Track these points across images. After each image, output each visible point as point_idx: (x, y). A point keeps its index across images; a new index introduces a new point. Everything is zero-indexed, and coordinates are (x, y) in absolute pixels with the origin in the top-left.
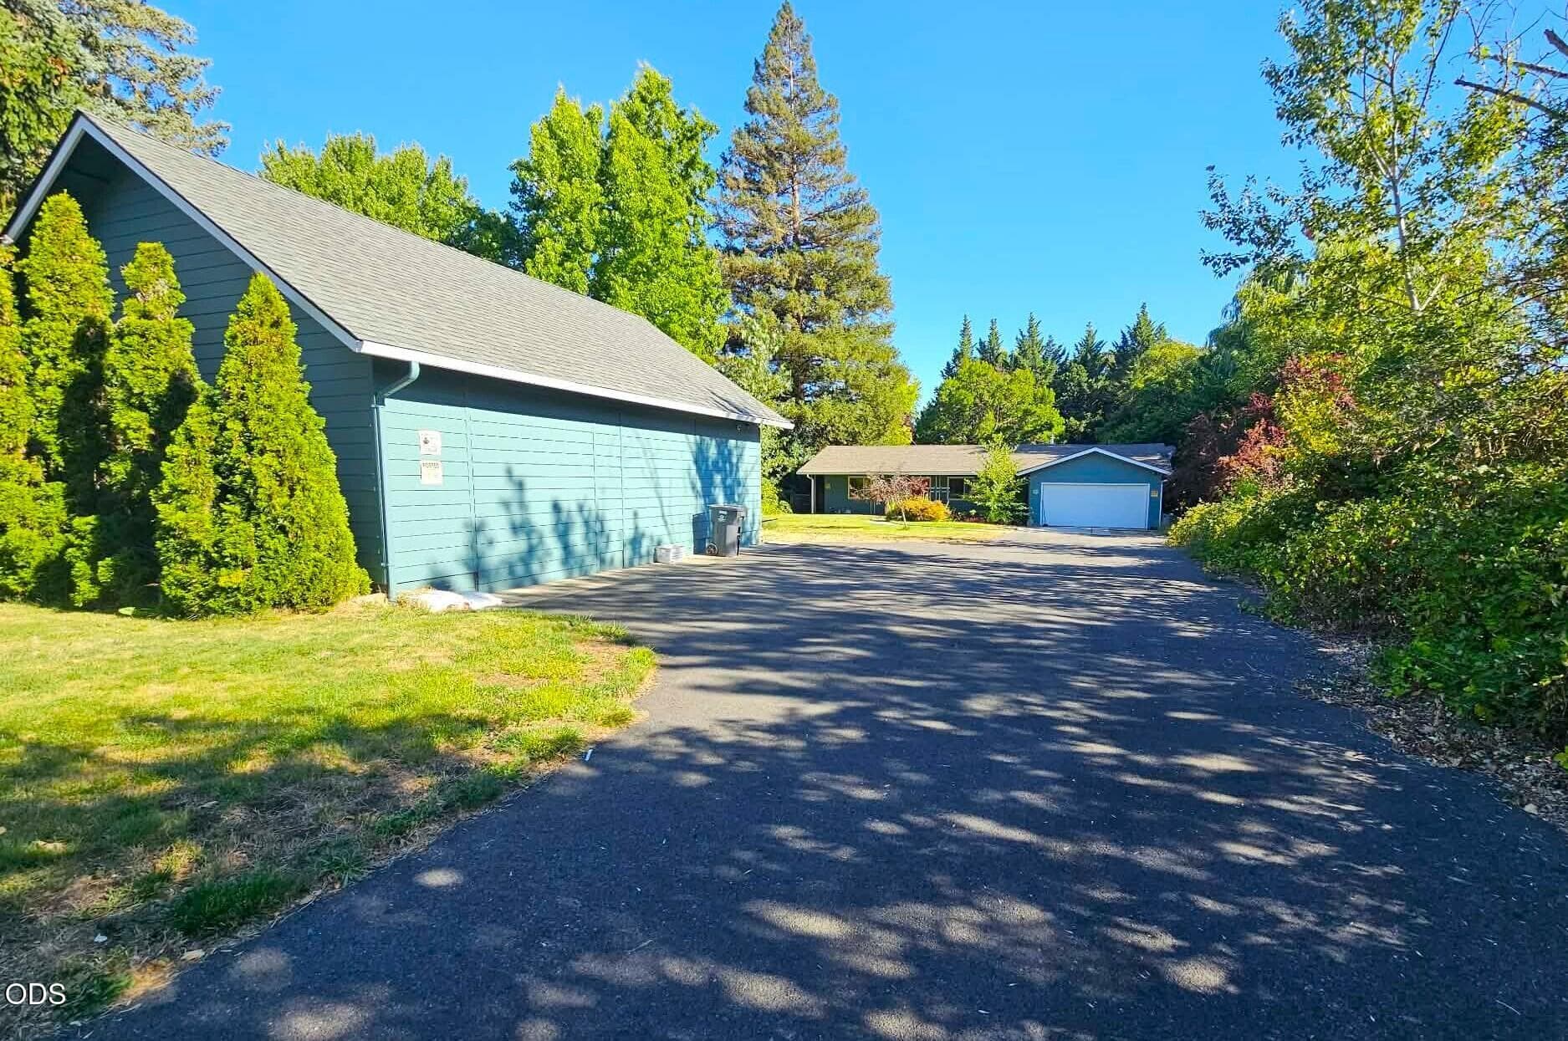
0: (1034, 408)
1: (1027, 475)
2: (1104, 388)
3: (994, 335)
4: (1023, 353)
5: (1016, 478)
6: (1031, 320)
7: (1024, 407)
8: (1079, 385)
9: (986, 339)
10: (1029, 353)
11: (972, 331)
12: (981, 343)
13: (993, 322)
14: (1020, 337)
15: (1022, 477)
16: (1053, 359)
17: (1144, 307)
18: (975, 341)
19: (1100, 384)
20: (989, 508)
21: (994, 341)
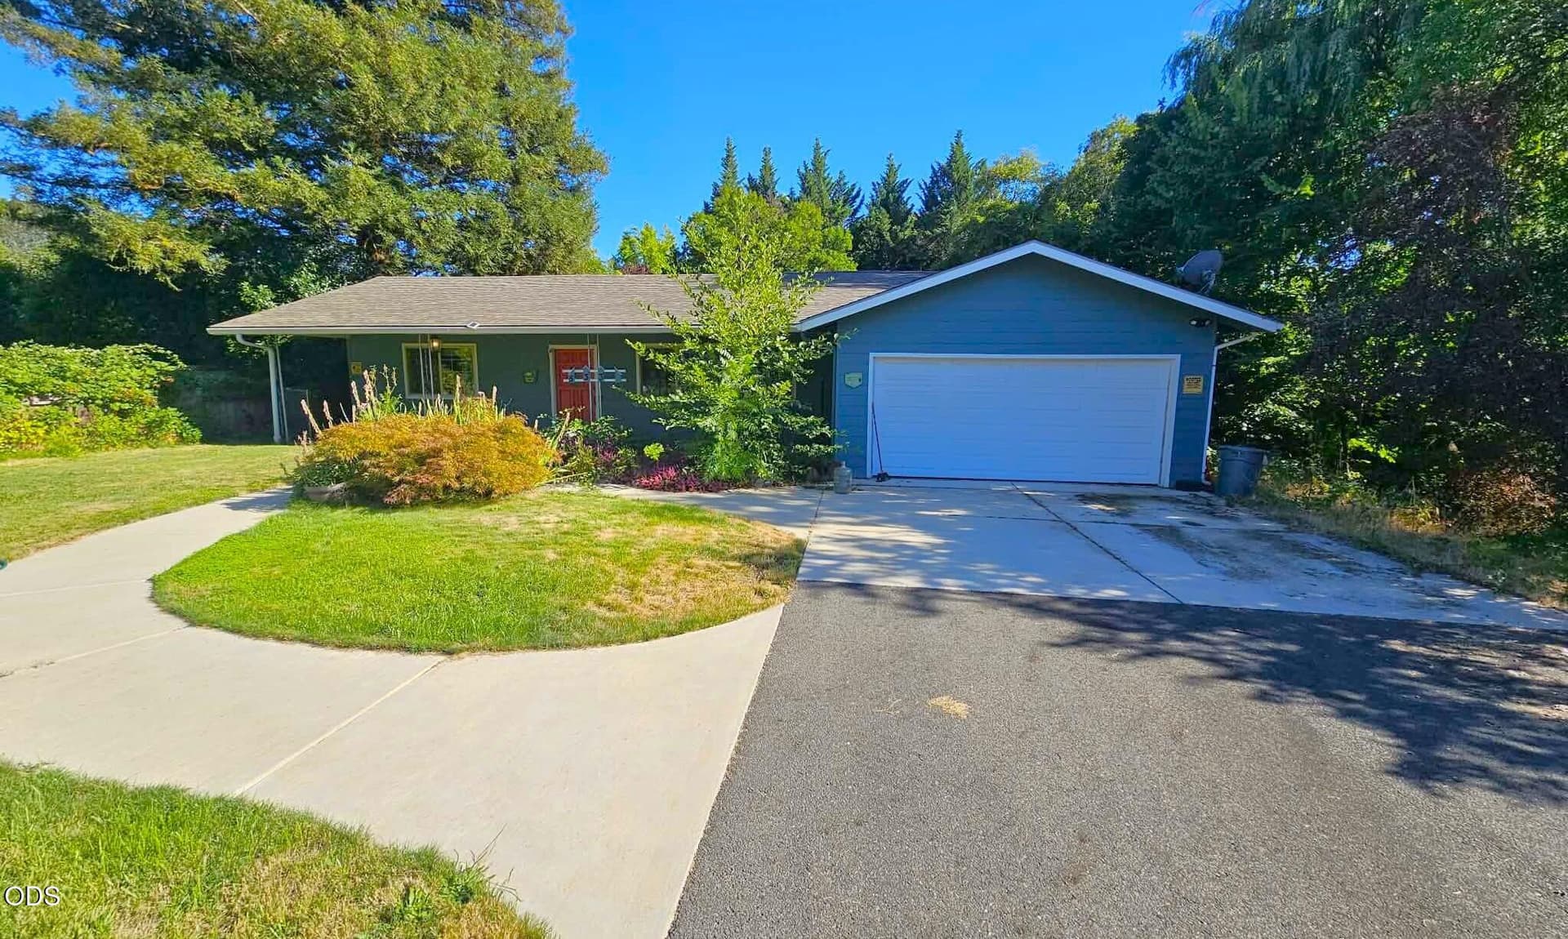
0: (824, 257)
1: (831, 327)
2: (913, 239)
3: (767, 168)
4: (806, 190)
5: (794, 337)
6: (817, 148)
7: (809, 256)
8: (880, 235)
9: (756, 175)
10: (815, 190)
11: (737, 158)
12: (750, 179)
13: (767, 152)
14: (803, 171)
15: (813, 334)
16: (845, 202)
17: (958, 136)
18: (742, 175)
19: (908, 232)
20: (709, 438)
21: (768, 179)
